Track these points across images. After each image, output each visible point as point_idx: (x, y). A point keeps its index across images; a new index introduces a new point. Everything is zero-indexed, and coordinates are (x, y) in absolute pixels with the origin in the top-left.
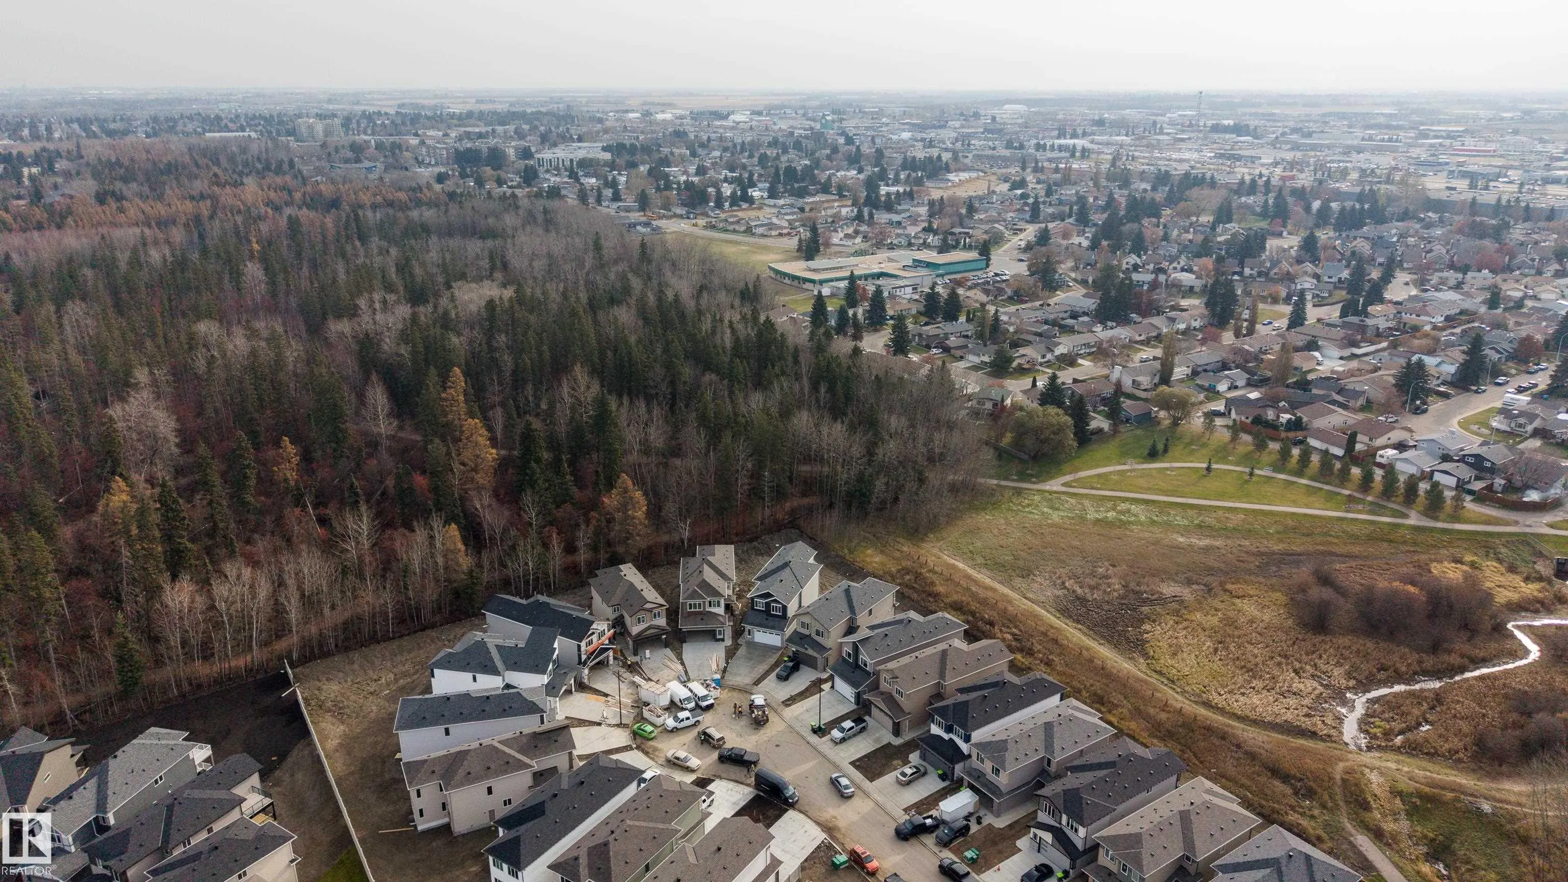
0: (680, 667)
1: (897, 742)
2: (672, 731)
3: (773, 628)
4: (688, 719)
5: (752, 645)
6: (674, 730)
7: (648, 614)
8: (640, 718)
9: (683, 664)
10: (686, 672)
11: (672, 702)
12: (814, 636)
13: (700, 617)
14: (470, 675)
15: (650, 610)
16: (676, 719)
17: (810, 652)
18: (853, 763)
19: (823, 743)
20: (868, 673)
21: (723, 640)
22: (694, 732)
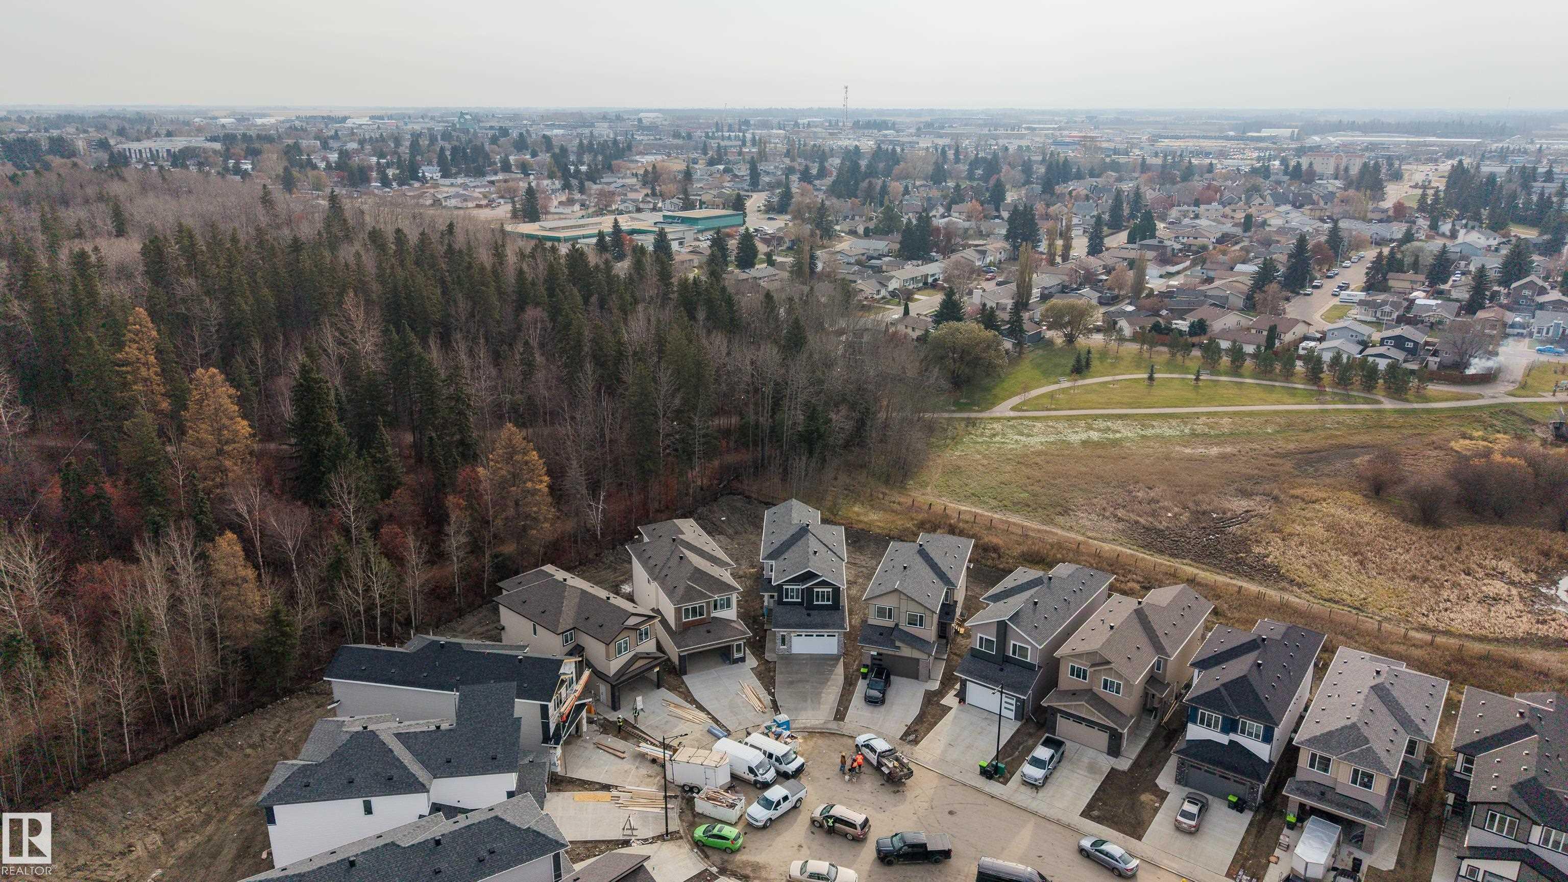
0: (703, 715)
1: (1124, 764)
2: (764, 827)
3: (824, 626)
4: (786, 798)
6: (770, 823)
7: (633, 635)
8: (692, 817)
9: (701, 708)
10: (716, 721)
12: (905, 626)
13: (702, 629)
14: (357, 804)
15: (635, 628)
16: (768, 804)
18: (1086, 814)
19: (1011, 790)
20: (1030, 667)
21: (743, 660)
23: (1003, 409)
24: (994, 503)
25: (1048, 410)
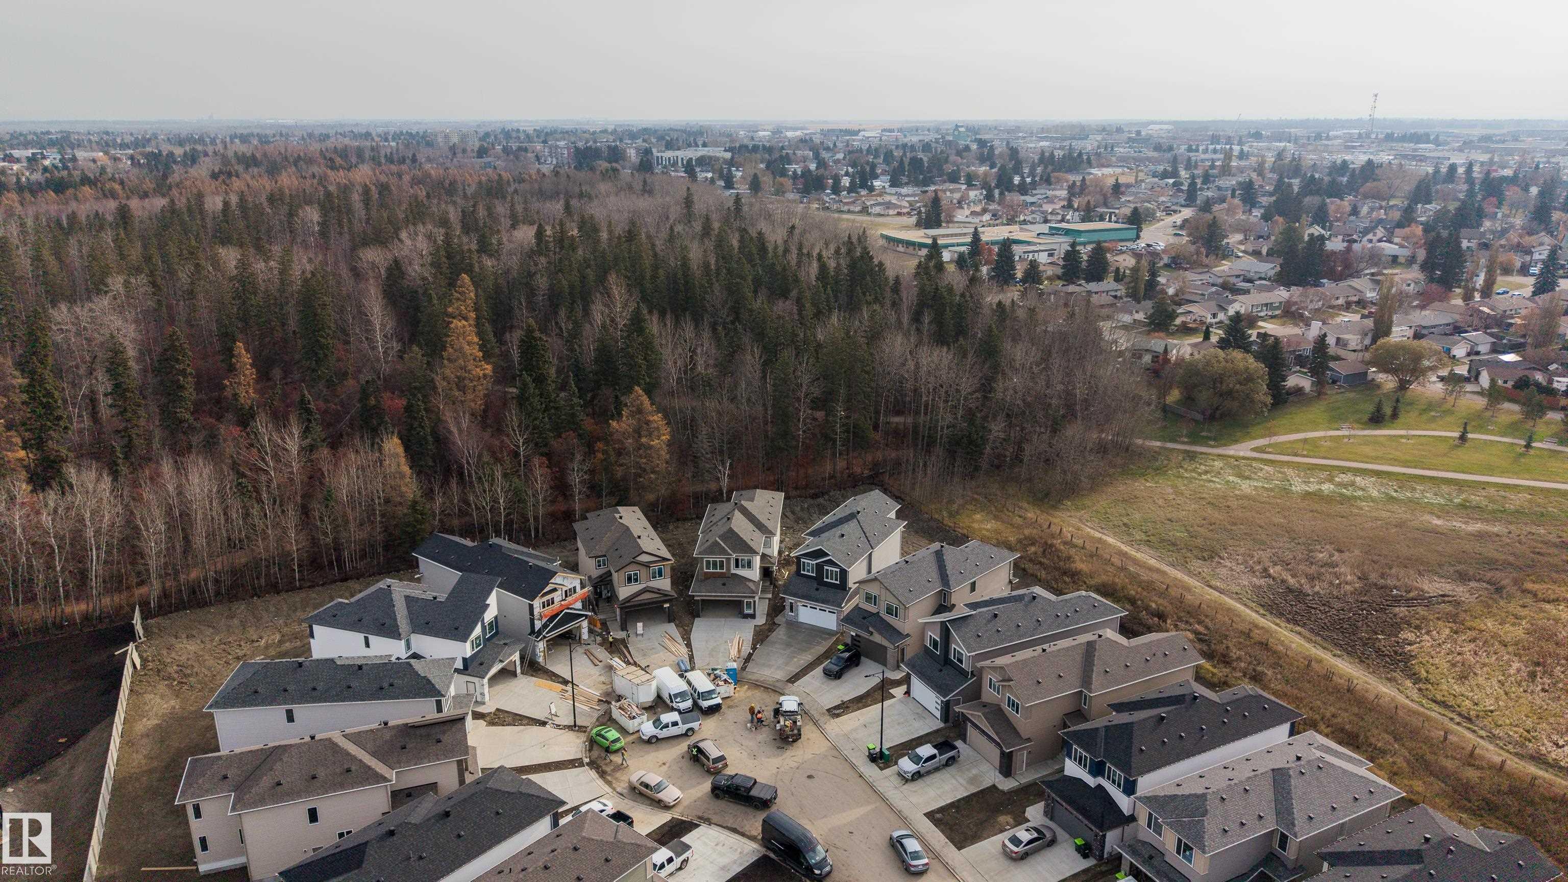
0: (684, 650)
1: (1007, 785)
2: (649, 742)
3: (824, 602)
4: (675, 724)
5: (795, 626)
6: (653, 741)
7: (644, 570)
8: (607, 720)
9: (689, 645)
10: (691, 658)
11: (659, 697)
12: (884, 614)
13: (719, 582)
14: (360, 637)
15: (647, 565)
16: (657, 723)
17: (877, 638)
18: (930, 815)
19: (884, 779)
20: (963, 673)
21: (753, 616)
22: (682, 747)
23: (1242, 449)
24: (1139, 536)
25: (1296, 455)
